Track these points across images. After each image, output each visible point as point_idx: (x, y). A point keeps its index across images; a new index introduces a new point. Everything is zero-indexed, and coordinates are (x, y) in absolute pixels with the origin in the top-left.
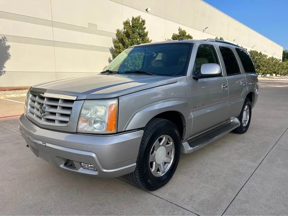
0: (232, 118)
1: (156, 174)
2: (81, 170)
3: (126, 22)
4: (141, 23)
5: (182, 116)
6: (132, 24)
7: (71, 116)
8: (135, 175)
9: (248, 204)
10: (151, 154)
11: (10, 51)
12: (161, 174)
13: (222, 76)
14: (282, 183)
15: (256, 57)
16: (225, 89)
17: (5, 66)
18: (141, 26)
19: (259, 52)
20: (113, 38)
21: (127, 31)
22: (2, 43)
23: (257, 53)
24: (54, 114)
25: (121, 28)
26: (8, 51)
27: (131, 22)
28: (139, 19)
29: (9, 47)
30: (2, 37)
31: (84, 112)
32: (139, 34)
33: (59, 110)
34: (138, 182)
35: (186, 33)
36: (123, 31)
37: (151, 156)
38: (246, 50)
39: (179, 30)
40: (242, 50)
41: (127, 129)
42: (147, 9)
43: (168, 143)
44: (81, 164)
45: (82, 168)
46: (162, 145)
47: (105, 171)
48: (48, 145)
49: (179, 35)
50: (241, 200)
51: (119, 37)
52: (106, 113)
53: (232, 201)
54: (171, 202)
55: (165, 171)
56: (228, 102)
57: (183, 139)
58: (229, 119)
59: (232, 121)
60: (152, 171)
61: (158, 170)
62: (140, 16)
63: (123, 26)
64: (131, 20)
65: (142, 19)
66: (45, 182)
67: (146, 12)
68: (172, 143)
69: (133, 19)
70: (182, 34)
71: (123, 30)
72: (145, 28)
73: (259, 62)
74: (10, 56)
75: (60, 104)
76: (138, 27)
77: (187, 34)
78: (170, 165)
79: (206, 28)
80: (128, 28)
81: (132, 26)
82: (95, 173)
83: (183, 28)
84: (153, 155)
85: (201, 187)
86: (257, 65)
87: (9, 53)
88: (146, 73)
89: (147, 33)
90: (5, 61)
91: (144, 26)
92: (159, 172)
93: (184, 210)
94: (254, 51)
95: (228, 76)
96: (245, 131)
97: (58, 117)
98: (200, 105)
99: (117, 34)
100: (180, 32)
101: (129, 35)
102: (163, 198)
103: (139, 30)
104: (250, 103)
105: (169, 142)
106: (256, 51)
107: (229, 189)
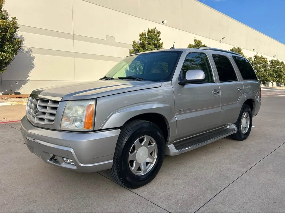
0: (229, 124)
1: (136, 172)
2: (63, 165)
3: (142, 34)
4: (156, 35)
5: (165, 118)
6: (148, 36)
7: (56, 115)
8: (114, 171)
9: (222, 206)
10: (131, 153)
11: (35, 62)
12: (141, 173)
13: (214, 82)
14: (265, 188)
15: (278, 67)
16: (217, 95)
17: (29, 75)
18: (156, 38)
19: (280, 61)
20: (129, 49)
21: (143, 43)
22: (28, 54)
23: (278, 62)
24: (44, 113)
25: (137, 39)
26: (33, 62)
27: (146, 34)
28: (155, 31)
29: (33, 58)
30: (28, 49)
31: (67, 111)
32: (155, 45)
33: (48, 110)
34: (117, 179)
35: (201, 43)
36: (139, 43)
37: (131, 154)
38: (267, 59)
39: (195, 40)
40: (242, 58)
41: (103, 128)
42: (163, 21)
43: (150, 144)
44: (63, 159)
45: (64, 163)
46: (144, 145)
47: (81, 165)
48: (37, 141)
49: (194, 46)
50: (217, 201)
51: (135, 48)
52: (83, 112)
53: (208, 202)
54: (148, 199)
55: (147, 170)
56: (220, 108)
57: (168, 141)
58: (226, 125)
59: (229, 127)
60: (132, 169)
61: (139, 169)
62: (155, 28)
63: (139, 38)
64: (147, 31)
65: (157, 31)
66: (39, 177)
67: (162, 24)
68: (154, 144)
69: (149, 31)
70: (198, 44)
71: (140, 41)
72: (160, 40)
73: (281, 71)
74: (34, 66)
75: (50, 104)
76: (153, 39)
77: (203, 44)
78: (152, 165)
79: (223, 38)
80: (144, 39)
81: (148, 37)
82: (75, 167)
83: (199, 39)
84: (133, 154)
85: (182, 187)
86: (279, 75)
87: (33, 63)
88: (135, 79)
89: (162, 44)
90: (30, 71)
91: (159, 37)
92: (140, 171)
93: (158, 207)
94: (275, 60)
95: (221, 82)
96: (245, 138)
97: (47, 117)
98: (186, 110)
99: (133, 46)
100: (195, 42)
101: (145, 46)
102: (141, 196)
103: (155, 41)
104: (249, 110)
105: (152, 143)
106: (277, 60)
107: (208, 191)
